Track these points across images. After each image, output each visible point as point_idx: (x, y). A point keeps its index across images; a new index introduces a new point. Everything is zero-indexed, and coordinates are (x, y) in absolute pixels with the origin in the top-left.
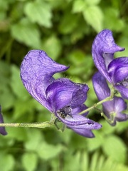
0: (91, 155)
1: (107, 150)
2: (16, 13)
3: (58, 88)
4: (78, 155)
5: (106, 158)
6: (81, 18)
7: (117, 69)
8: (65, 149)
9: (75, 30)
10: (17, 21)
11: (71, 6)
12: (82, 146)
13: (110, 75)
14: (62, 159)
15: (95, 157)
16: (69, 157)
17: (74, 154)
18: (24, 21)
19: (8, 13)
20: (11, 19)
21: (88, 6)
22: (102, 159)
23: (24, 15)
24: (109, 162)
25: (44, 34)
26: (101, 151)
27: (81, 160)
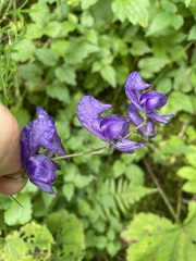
0: (117, 181)
1: (128, 176)
2: (49, 76)
3: (110, 123)
4: (107, 182)
5: (129, 182)
6: (98, 76)
7: (147, 101)
8: (96, 178)
9: (97, 86)
10: (50, 83)
11: (90, 68)
12: (109, 175)
13: (142, 106)
14: (94, 186)
15: (120, 182)
16: (100, 183)
17: (104, 181)
18: (55, 82)
19: (43, 77)
20: (46, 81)
21: (103, 66)
22: (126, 183)
23: (55, 78)
24: (132, 185)
25: (72, 91)
26: (124, 177)
27: (110, 185)
